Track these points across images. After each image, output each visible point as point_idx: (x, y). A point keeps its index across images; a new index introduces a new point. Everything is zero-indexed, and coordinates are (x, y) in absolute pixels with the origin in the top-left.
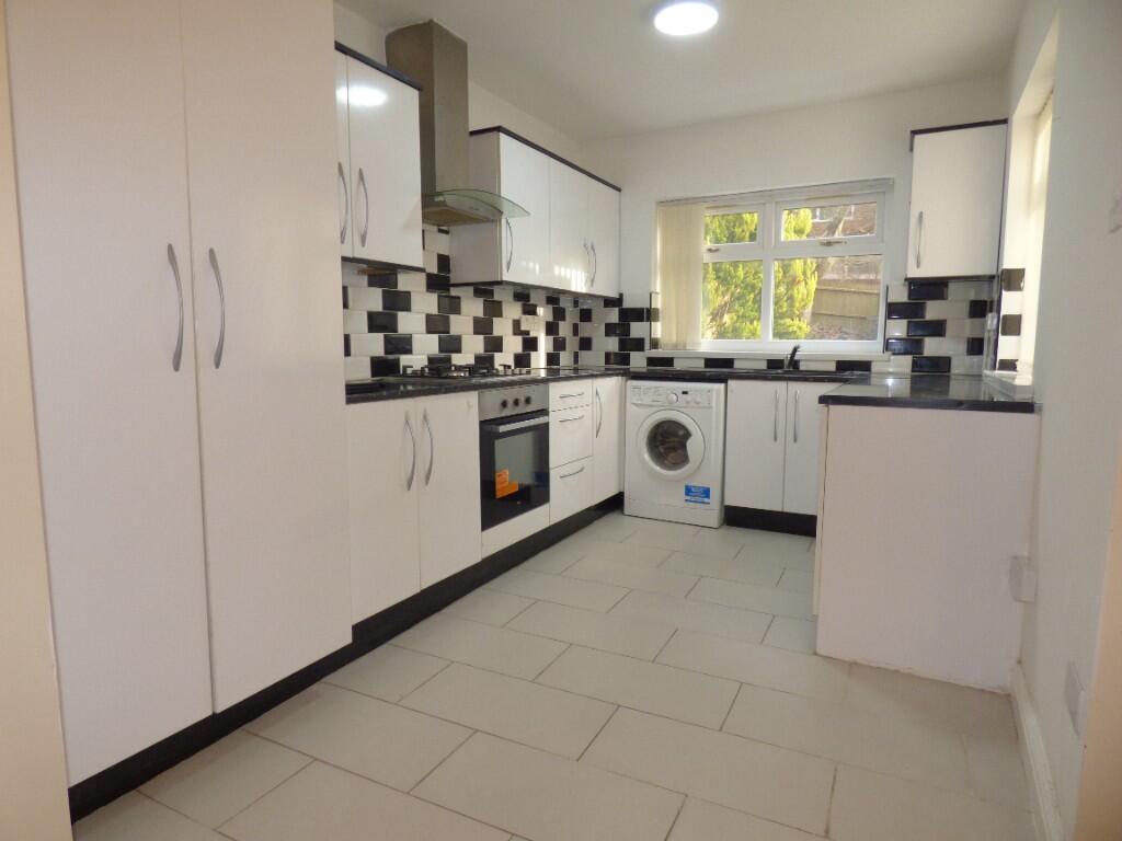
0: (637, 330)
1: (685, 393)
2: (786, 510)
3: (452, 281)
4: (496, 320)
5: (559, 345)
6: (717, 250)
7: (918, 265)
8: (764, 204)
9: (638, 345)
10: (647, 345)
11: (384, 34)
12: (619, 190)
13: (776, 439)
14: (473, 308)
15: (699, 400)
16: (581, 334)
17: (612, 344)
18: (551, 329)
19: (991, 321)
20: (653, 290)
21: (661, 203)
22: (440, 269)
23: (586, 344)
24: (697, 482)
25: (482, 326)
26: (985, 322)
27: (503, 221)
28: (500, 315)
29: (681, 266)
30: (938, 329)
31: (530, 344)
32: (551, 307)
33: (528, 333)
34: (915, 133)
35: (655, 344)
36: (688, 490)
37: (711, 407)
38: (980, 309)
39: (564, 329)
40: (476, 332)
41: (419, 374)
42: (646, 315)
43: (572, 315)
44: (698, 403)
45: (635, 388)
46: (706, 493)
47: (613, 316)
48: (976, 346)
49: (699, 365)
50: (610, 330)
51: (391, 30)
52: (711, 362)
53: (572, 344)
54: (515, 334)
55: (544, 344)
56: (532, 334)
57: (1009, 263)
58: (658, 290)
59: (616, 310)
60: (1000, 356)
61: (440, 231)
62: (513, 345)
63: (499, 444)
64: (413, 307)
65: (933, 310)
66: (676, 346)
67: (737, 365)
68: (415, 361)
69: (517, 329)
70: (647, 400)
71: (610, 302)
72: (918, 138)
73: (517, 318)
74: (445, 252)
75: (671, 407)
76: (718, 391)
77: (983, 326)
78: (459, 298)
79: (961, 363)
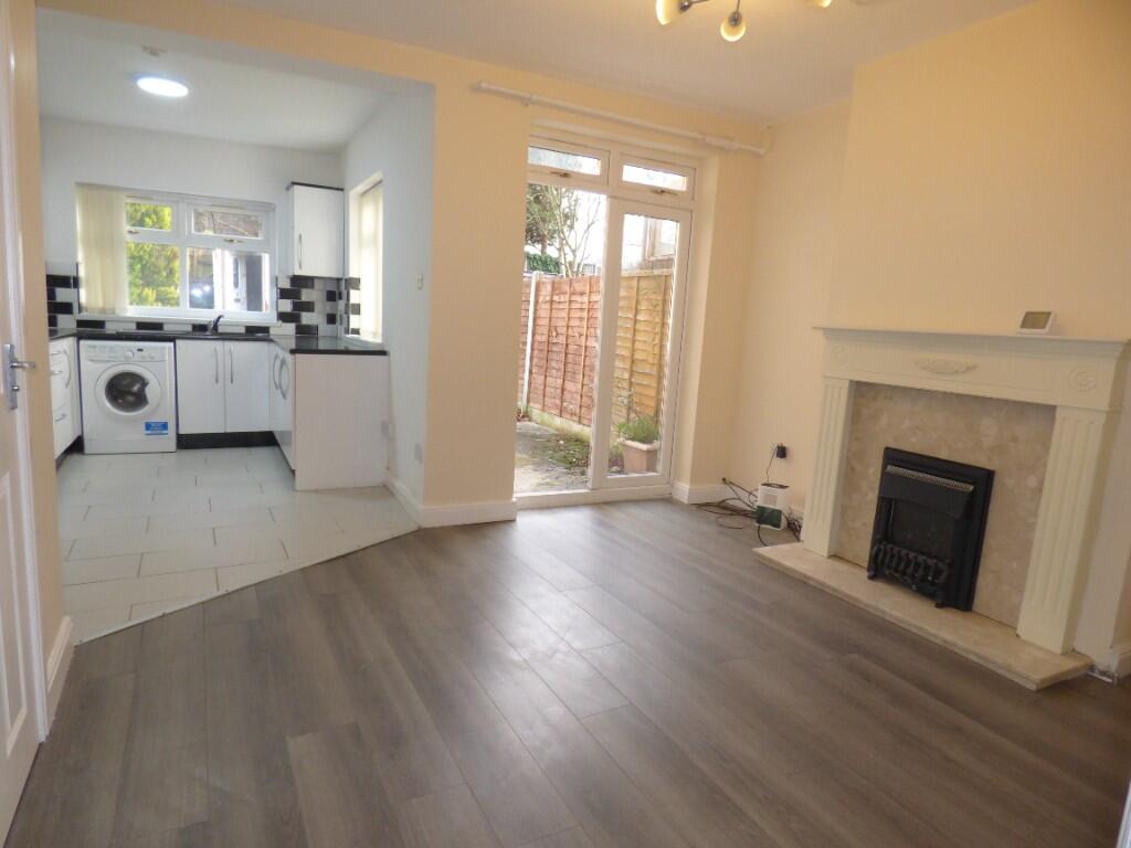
0: (63, 295)
1: (140, 350)
2: (229, 431)
6: (136, 233)
7: (300, 267)
8: (177, 202)
9: (66, 308)
10: (76, 309)
13: (217, 381)
15: (153, 355)
19: (341, 304)
20: (78, 260)
21: (80, 185)
24: (157, 419)
26: (337, 305)
29: (103, 243)
30: (309, 307)
34: (294, 183)
35: (83, 308)
36: (148, 426)
37: (164, 361)
38: (332, 296)
42: (71, 282)
44: (152, 358)
45: (90, 347)
46: (165, 426)
48: (331, 319)
49: (132, 328)
52: (141, 325)
57: (353, 274)
58: (82, 261)
60: (351, 327)
65: (306, 295)
66: (103, 311)
67: (166, 328)
70: (103, 356)
72: (296, 187)
75: (127, 361)
76: (170, 348)
77: (336, 307)
79: (324, 329)
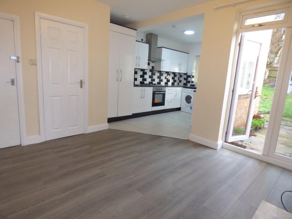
0: (189, 79)
1: (192, 91)
3: (154, 70)
4: (162, 77)
5: (175, 81)
9: (189, 82)
11: (146, 34)
12: (188, 53)
14: (158, 74)
16: (180, 80)
17: (185, 82)
18: (173, 78)
20: (193, 72)
21: (196, 56)
22: (152, 68)
23: (180, 81)
25: (159, 77)
27: (162, 62)
28: (163, 76)
31: (168, 81)
32: (173, 74)
33: (168, 79)
35: (192, 82)
36: (191, 108)
39: (176, 78)
40: (158, 78)
41: (146, 84)
42: (191, 77)
43: (178, 76)
45: (184, 89)
47: (185, 76)
50: (185, 79)
51: (147, 34)
53: (178, 81)
54: (165, 79)
55: (171, 81)
56: (169, 79)
58: (194, 72)
59: (186, 75)
61: (153, 62)
62: (165, 81)
63: (156, 95)
64: (147, 74)
68: (146, 82)
69: (166, 78)
70: (186, 92)
71: (185, 74)
73: (166, 76)
74: (153, 66)
75: (189, 93)
78: (155, 73)
